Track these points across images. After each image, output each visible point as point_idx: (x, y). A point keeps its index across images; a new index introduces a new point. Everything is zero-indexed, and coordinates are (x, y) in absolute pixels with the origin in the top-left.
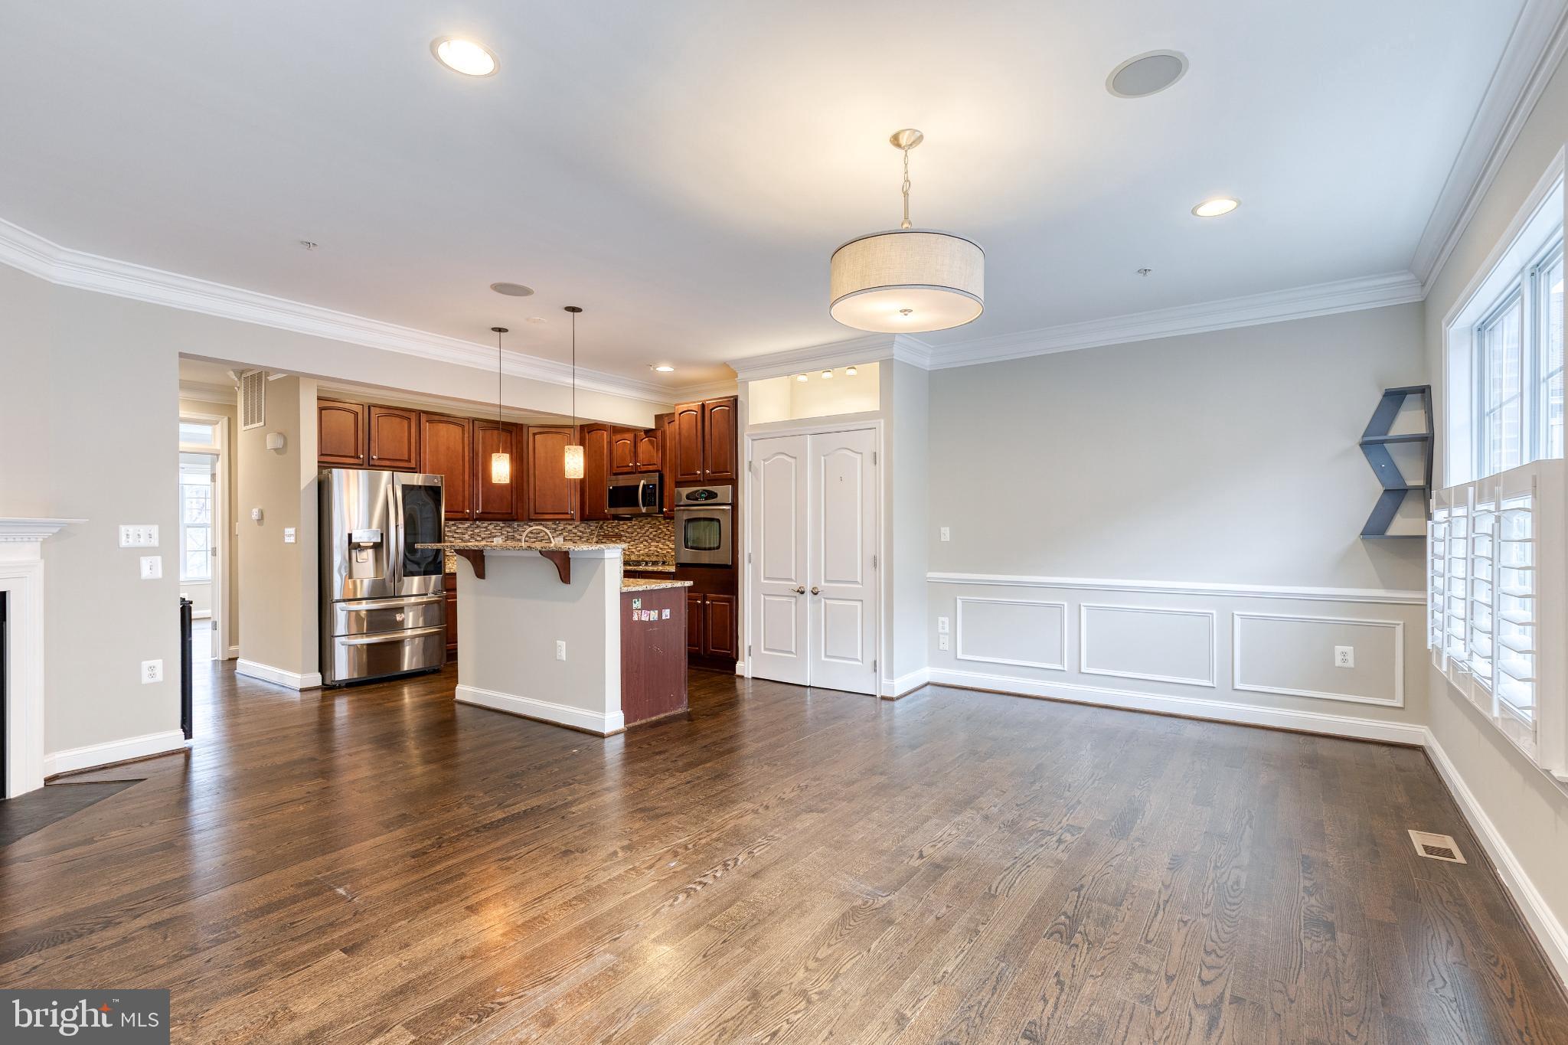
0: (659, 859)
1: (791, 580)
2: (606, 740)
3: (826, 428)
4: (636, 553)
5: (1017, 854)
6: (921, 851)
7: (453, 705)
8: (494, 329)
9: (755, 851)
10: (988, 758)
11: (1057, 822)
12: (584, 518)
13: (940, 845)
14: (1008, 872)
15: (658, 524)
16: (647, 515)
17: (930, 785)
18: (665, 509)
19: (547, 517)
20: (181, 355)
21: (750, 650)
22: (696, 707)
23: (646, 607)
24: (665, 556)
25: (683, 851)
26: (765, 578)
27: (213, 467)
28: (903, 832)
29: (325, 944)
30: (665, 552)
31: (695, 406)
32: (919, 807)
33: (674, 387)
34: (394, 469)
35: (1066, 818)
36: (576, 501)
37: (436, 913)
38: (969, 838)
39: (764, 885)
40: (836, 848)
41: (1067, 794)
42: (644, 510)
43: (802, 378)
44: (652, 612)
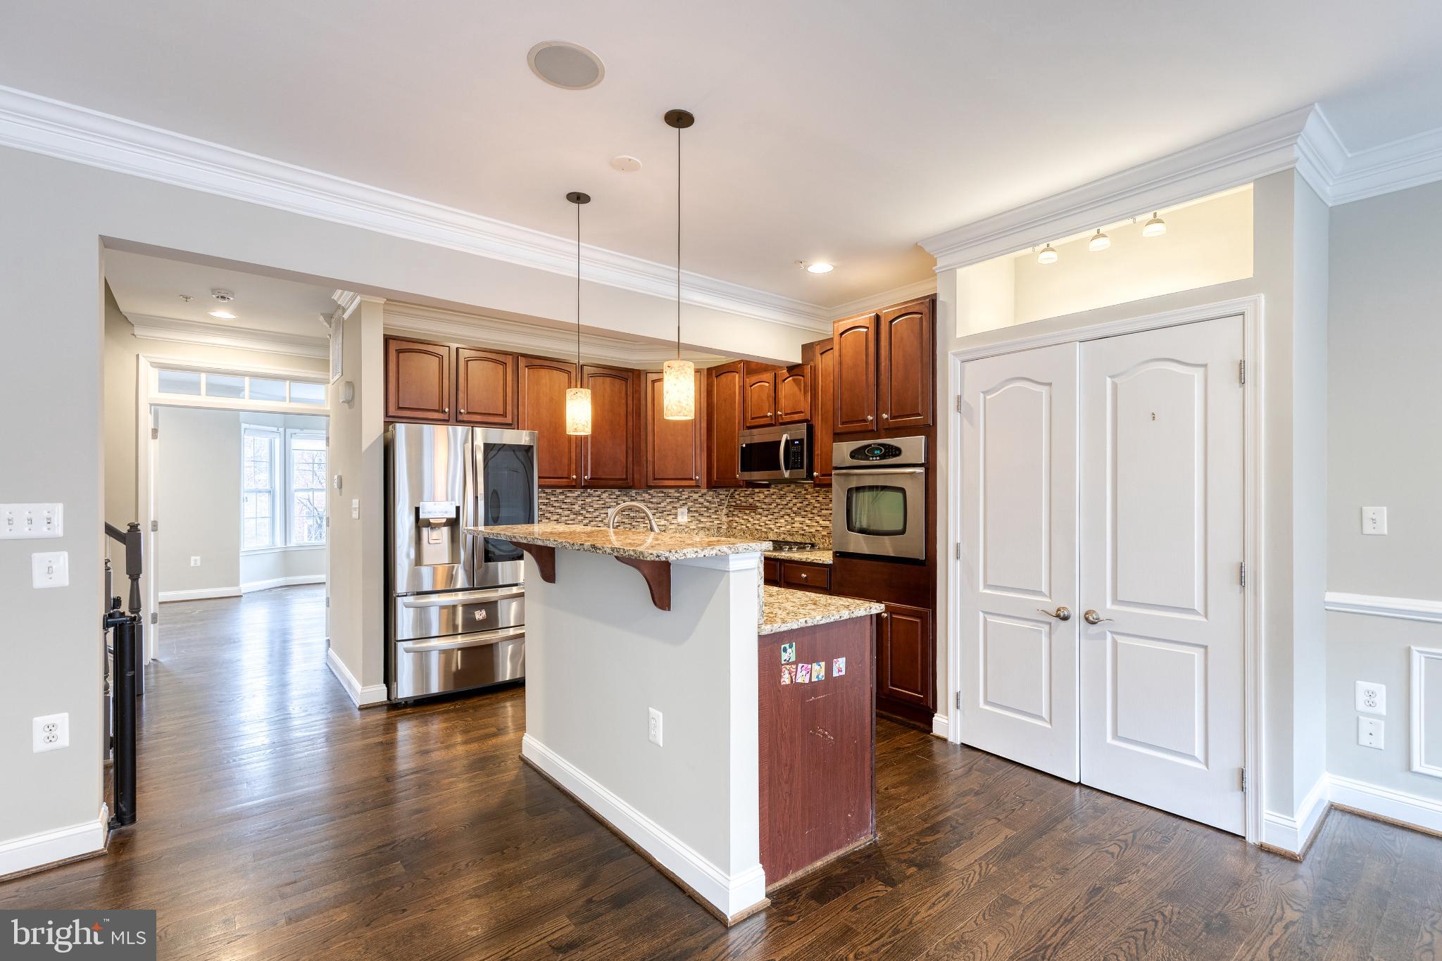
1: (1040, 594)
4: (776, 530)
8: (570, 197)
12: (711, 486)
15: (804, 492)
16: (789, 482)
18: (815, 474)
19: (668, 483)
21: (957, 696)
22: (890, 828)
23: (806, 657)
24: (814, 536)
26: (986, 587)
30: (813, 530)
33: (832, 296)
34: (479, 424)
36: (701, 464)
42: (787, 474)
43: (1047, 256)
44: (815, 666)
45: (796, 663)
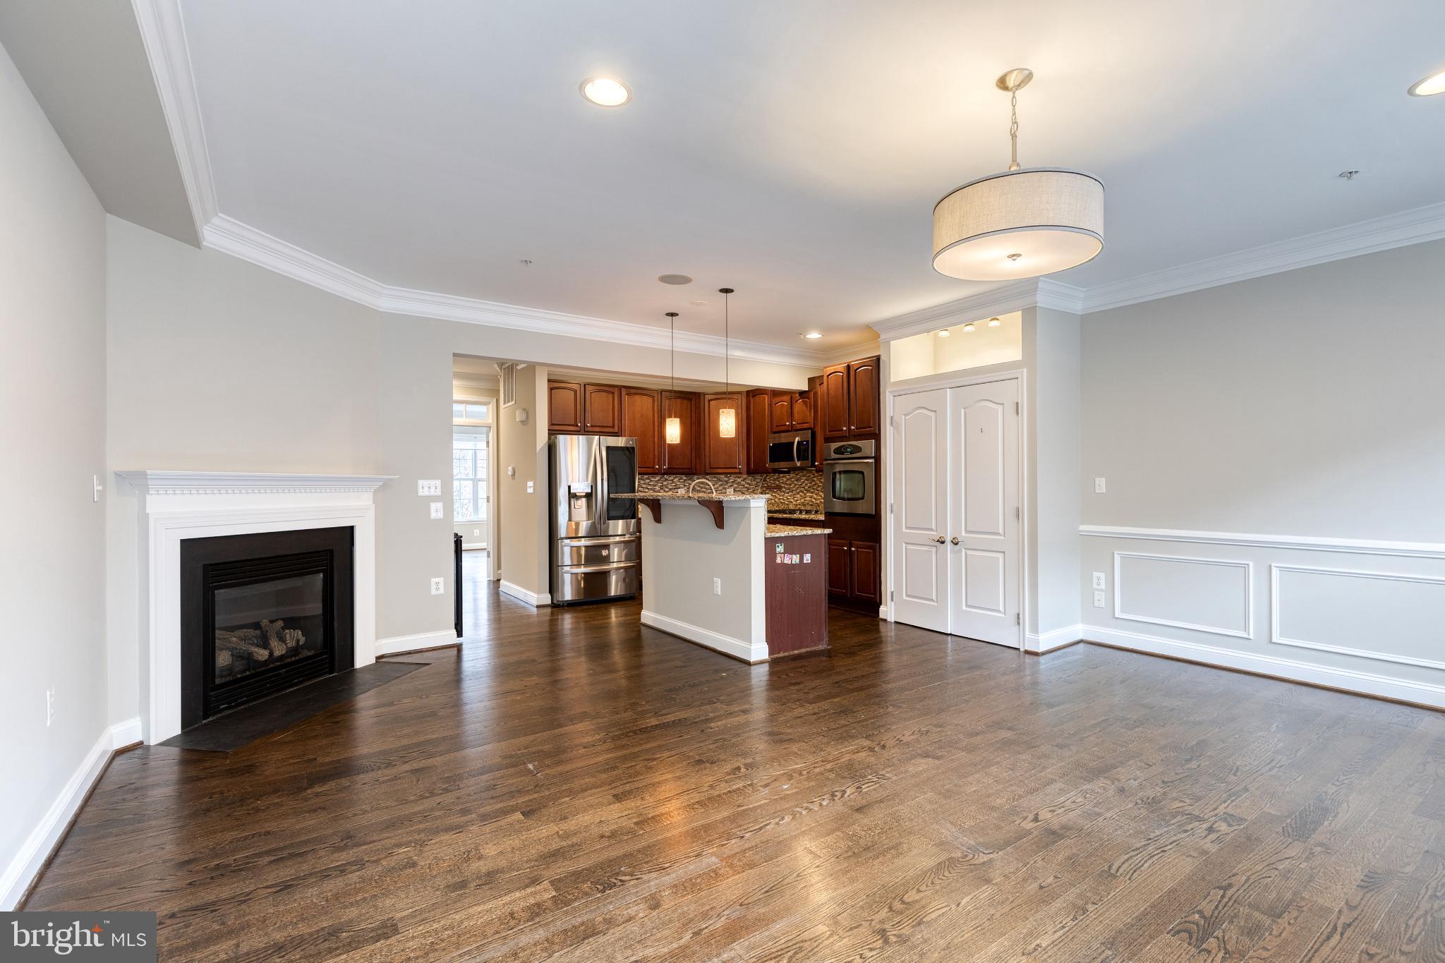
0: (775, 780)
1: (931, 530)
2: (752, 668)
3: (964, 381)
4: (794, 503)
5: (1152, 835)
6: (1037, 814)
7: (639, 626)
8: (668, 314)
9: (863, 787)
10: (1138, 726)
11: (1211, 808)
12: (750, 472)
13: (1060, 811)
14: (1136, 853)
15: (811, 476)
16: (801, 469)
17: (1061, 747)
18: (816, 463)
19: (720, 471)
20: (455, 355)
21: (892, 596)
22: (837, 645)
23: (789, 551)
24: (819, 506)
25: (798, 776)
26: (907, 528)
27: (488, 437)
28: (1021, 792)
29: (512, 806)
30: (818, 502)
31: (841, 367)
32: (1044, 768)
33: (824, 351)
34: (601, 433)
35: (1224, 805)
36: (743, 457)
37: (591, 796)
38: (1096, 809)
39: (866, 821)
40: (946, 798)
41: (1232, 778)
42: (798, 464)
43: (944, 334)
44: (794, 556)
45: (784, 553)
